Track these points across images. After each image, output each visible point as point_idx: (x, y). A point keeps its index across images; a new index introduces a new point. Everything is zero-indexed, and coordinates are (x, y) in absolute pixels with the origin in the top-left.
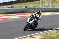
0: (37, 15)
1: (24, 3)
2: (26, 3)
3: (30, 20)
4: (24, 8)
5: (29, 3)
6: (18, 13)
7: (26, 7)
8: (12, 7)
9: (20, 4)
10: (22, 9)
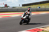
0: (28, 12)
1: (38, 5)
2: (40, 5)
3: (24, 16)
4: (38, 8)
5: (42, 4)
6: (34, 11)
7: (39, 7)
8: (30, 7)
9: (36, 5)
10: (37, 9)
